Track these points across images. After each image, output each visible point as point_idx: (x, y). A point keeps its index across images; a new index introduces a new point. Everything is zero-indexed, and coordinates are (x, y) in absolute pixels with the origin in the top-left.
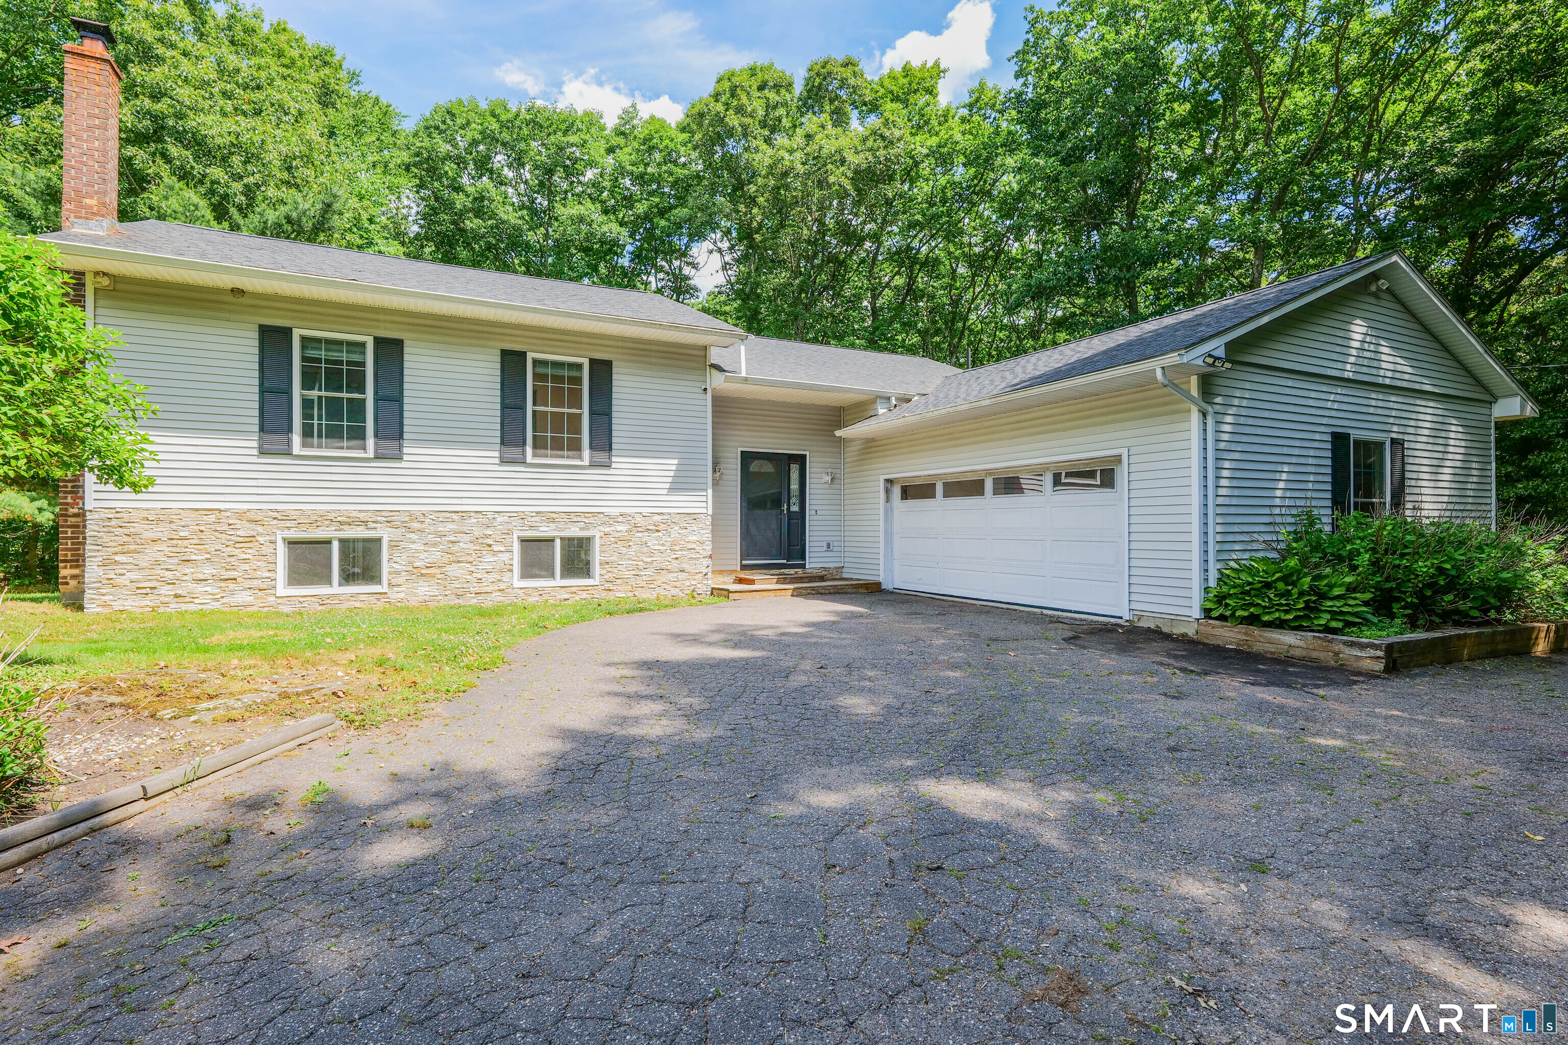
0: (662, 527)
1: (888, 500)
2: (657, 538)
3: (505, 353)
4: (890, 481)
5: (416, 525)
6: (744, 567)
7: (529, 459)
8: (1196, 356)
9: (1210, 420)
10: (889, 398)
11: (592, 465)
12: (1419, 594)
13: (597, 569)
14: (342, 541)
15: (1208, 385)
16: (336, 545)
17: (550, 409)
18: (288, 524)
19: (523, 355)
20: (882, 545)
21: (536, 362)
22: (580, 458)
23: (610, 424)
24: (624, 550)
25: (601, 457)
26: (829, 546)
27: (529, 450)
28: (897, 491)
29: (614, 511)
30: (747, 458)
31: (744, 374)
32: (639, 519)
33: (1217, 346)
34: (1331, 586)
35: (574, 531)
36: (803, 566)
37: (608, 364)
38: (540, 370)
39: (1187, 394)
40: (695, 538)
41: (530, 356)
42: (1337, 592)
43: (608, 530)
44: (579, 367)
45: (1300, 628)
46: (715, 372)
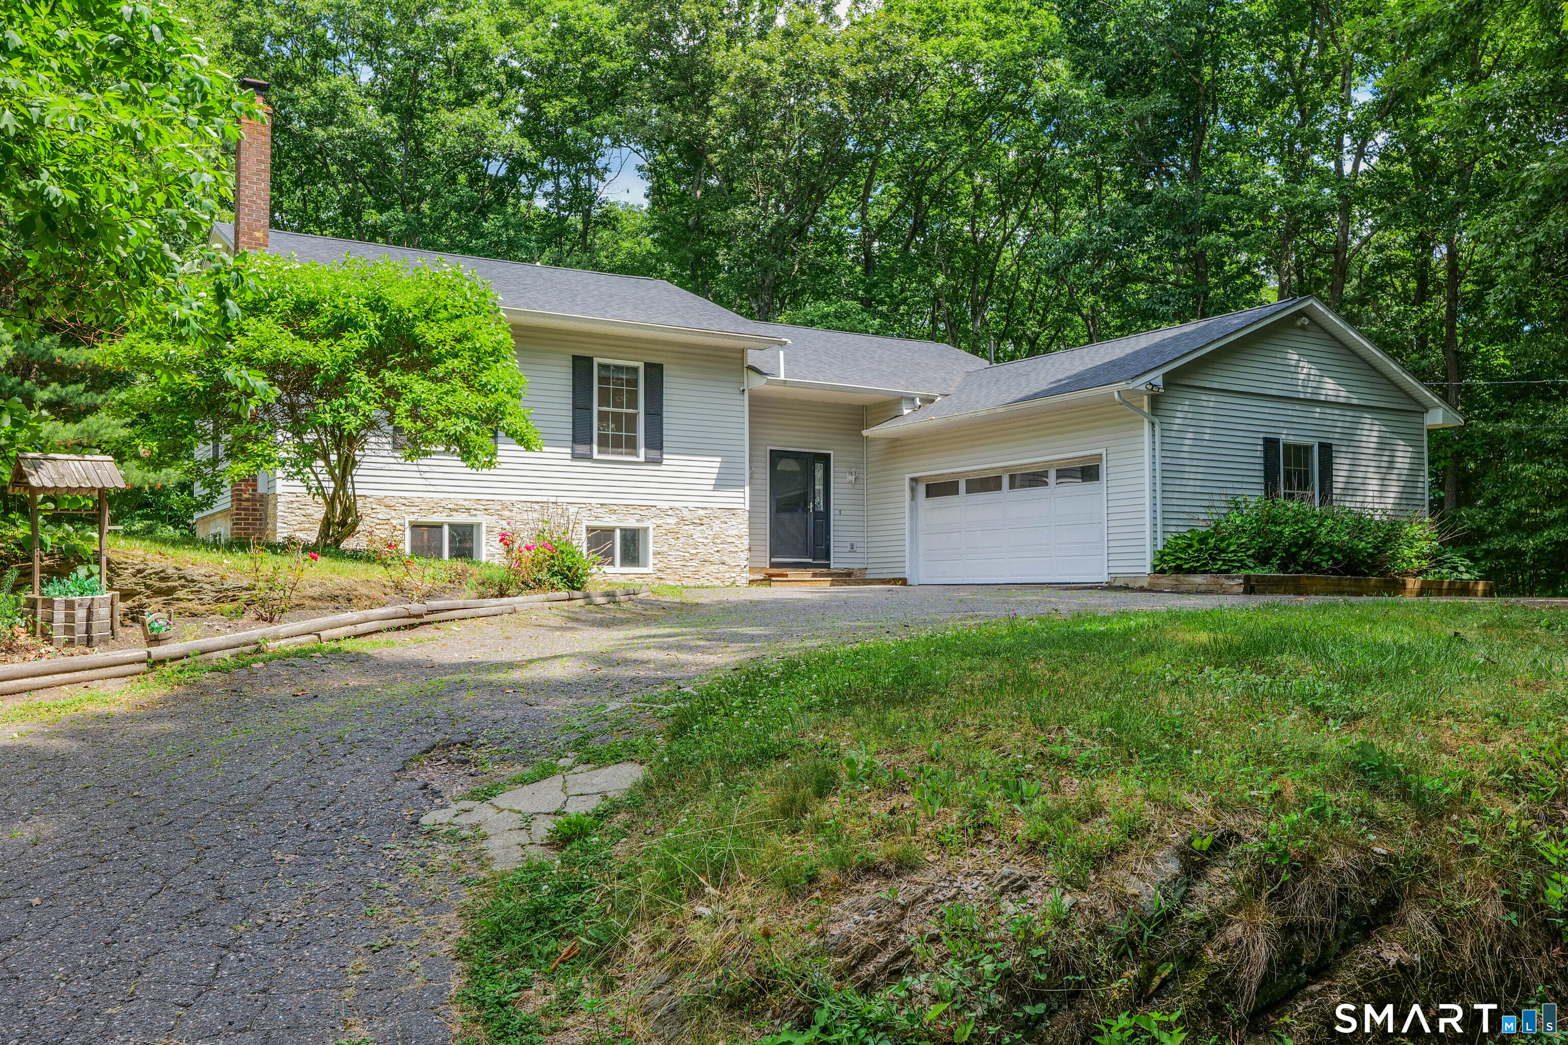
0: (705, 521)
1: (913, 498)
2: (702, 532)
3: (575, 358)
4: (914, 480)
5: (506, 513)
6: (773, 565)
7: (596, 456)
8: (1140, 384)
9: (1157, 429)
10: (913, 399)
11: (648, 461)
12: (1286, 551)
13: (651, 560)
14: (452, 526)
15: (1156, 401)
16: (446, 529)
17: (611, 409)
18: (413, 509)
19: (590, 360)
20: (907, 542)
21: (601, 366)
22: (637, 455)
23: (661, 423)
24: (673, 542)
25: (654, 454)
26: (852, 546)
27: (595, 447)
28: (922, 489)
29: (665, 505)
30: (776, 456)
31: (782, 377)
32: (685, 513)
33: (1157, 377)
34: (1228, 545)
35: (631, 523)
36: (828, 566)
37: (660, 367)
38: (604, 374)
39: (1139, 410)
40: (734, 532)
41: (596, 361)
42: (1232, 548)
43: (659, 522)
44: (635, 370)
45: (1205, 572)
46: (753, 375)
